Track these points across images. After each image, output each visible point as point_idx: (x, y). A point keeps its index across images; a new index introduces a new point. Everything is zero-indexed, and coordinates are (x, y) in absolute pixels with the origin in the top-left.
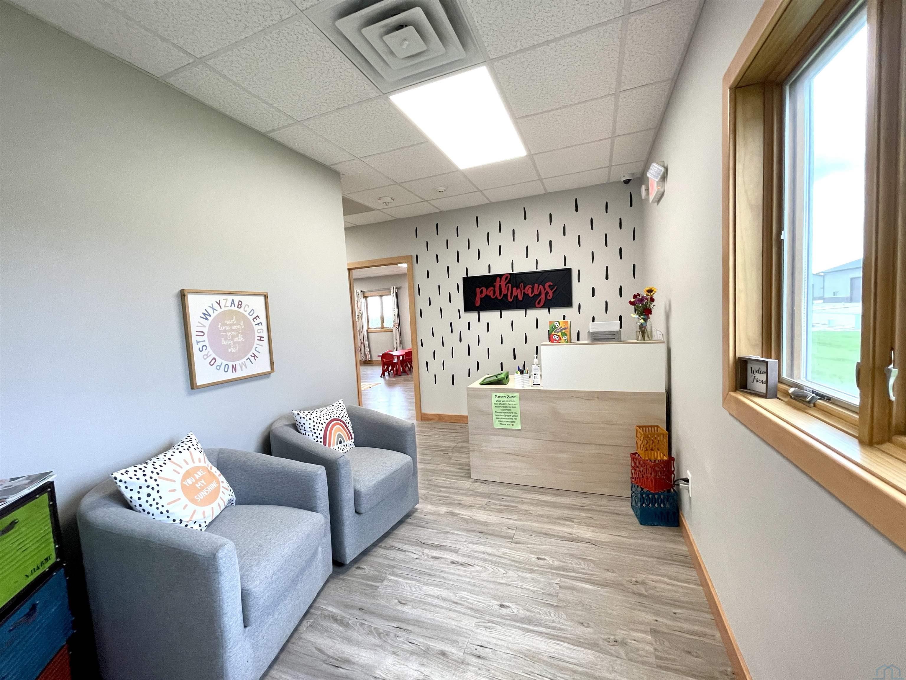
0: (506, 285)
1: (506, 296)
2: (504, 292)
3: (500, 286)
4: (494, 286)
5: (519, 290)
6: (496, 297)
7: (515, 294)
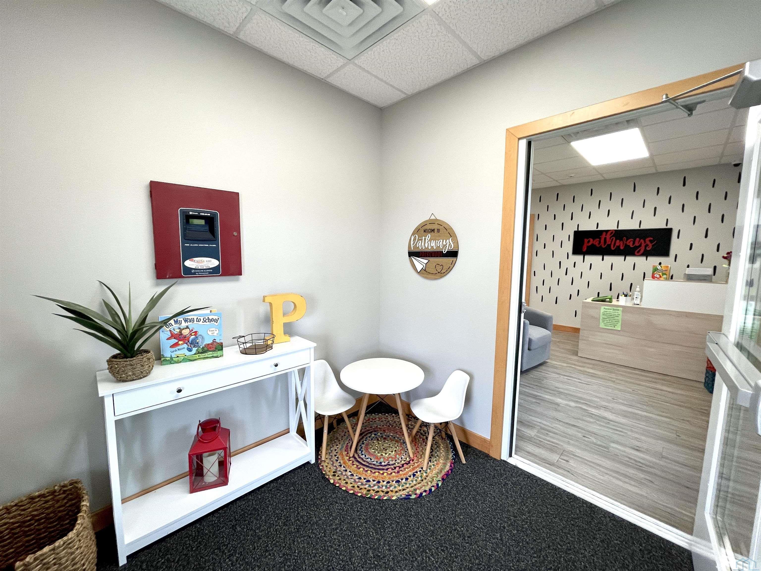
0: (611, 238)
1: (609, 246)
2: (608, 242)
3: (605, 238)
4: (600, 239)
5: (621, 242)
6: (601, 246)
7: (617, 244)
